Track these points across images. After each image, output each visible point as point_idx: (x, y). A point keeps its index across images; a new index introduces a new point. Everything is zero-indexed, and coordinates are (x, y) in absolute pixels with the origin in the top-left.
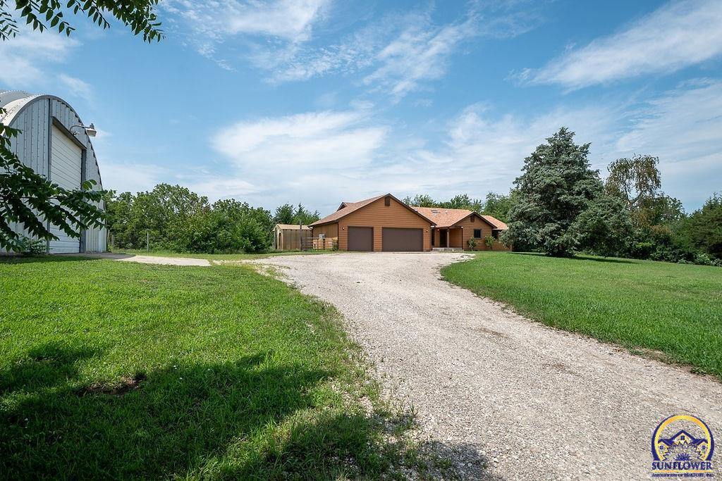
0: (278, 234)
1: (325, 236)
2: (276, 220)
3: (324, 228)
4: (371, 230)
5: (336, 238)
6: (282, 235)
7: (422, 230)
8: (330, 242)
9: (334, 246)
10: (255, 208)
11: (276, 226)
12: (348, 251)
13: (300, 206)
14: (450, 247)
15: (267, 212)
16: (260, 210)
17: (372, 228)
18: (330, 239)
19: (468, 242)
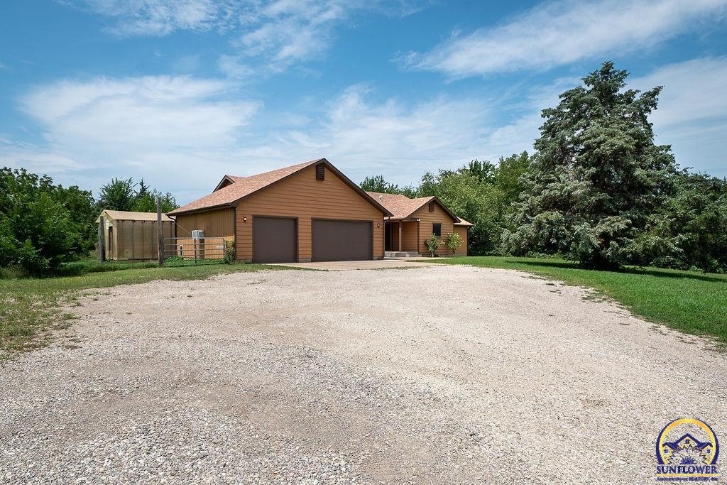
0: (107, 228)
1: (205, 234)
2: (101, 205)
3: (200, 219)
4: (292, 222)
5: (231, 239)
6: (115, 230)
7: (371, 223)
8: (218, 246)
9: (228, 254)
10: (66, 187)
11: (103, 214)
12: (254, 262)
13: (142, 184)
14: (403, 250)
15: (85, 193)
16: (74, 190)
17: (295, 220)
18: (219, 240)
19: (426, 244)
